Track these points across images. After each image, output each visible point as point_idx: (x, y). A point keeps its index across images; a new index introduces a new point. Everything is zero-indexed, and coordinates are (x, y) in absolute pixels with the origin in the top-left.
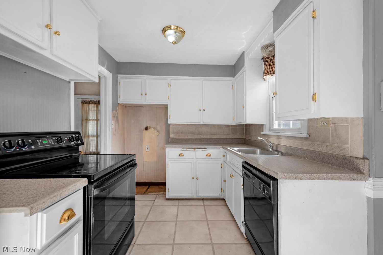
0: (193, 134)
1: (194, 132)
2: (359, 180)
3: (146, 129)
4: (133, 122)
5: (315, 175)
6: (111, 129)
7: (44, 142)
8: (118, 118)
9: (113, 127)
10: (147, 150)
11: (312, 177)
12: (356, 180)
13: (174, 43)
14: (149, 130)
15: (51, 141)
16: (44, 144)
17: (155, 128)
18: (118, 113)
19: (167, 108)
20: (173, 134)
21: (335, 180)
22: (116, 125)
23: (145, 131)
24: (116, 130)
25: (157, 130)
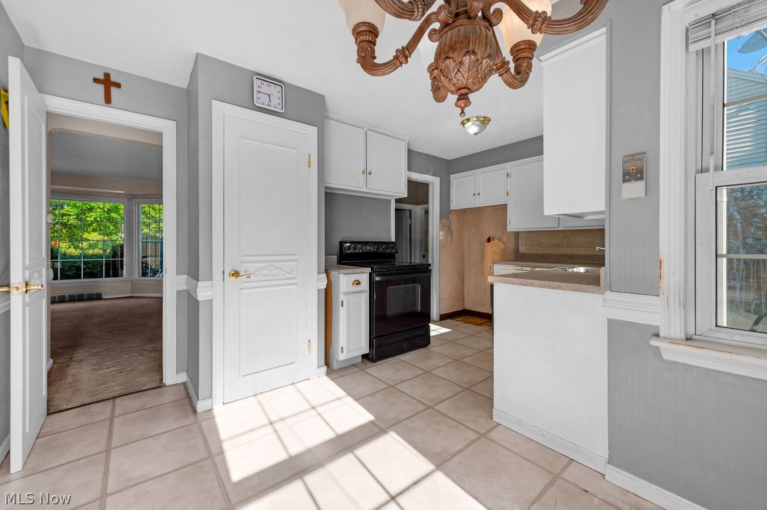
0: (559, 247)
1: (560, 244)
2: (590, 293)
3: (489, 240)
4: (473, 231)
5: (528, 281)
6: (438, 241)
7: (368, 248)
8: (450, 228)
9: (442, 239)
10: (489, 271)
11: (524, 283)
12: (585, 292)
13: (476, 134)
14: (492, 242)
15: (372, 248)
16: (367, 250)
17: (500, 240)
18: (450, 222)
19: (506, 208)
20: (524, 247)
21: (553, 288)
22: (447, 236)
23: (487, 244)
24: (446, 242)
25: (502, 242)
